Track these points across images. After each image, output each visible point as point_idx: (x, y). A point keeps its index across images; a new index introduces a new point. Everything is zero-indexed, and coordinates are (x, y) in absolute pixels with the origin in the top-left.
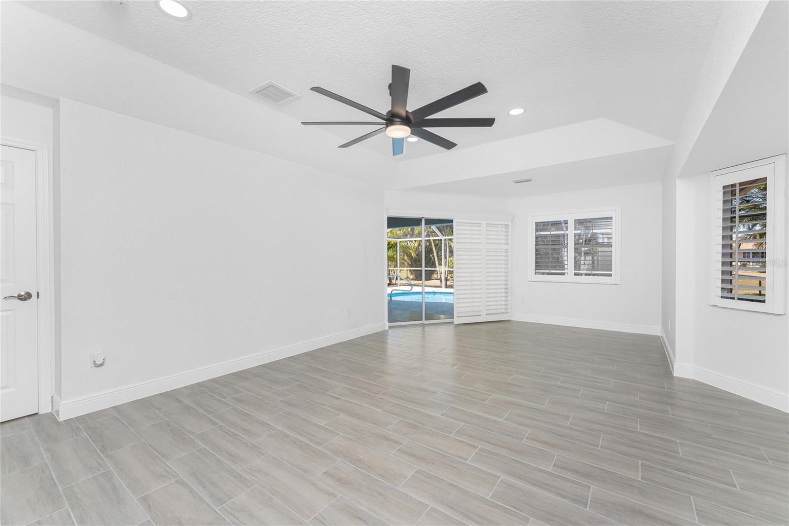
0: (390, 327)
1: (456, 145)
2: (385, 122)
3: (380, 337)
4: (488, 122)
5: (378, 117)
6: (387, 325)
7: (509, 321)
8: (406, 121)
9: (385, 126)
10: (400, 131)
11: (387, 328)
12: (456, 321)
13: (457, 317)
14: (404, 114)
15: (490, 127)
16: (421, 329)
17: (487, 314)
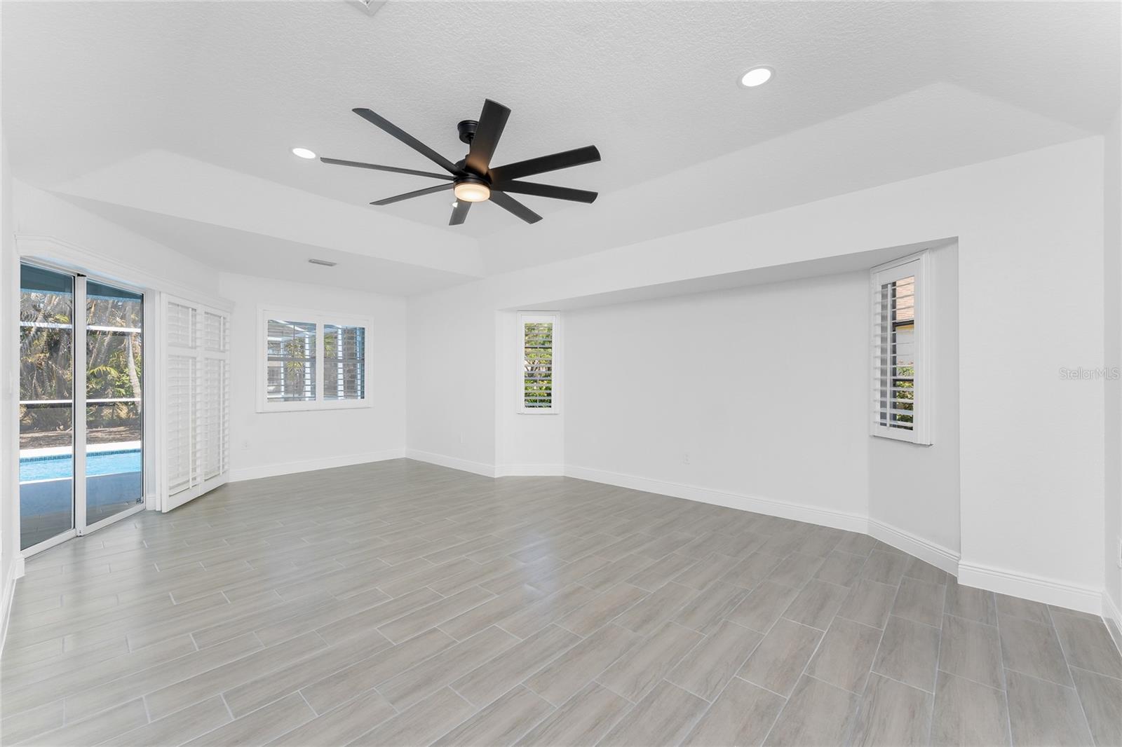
7: (225, 486)
10: (474, 193)
13: (170, 497)
17: (206, 481)
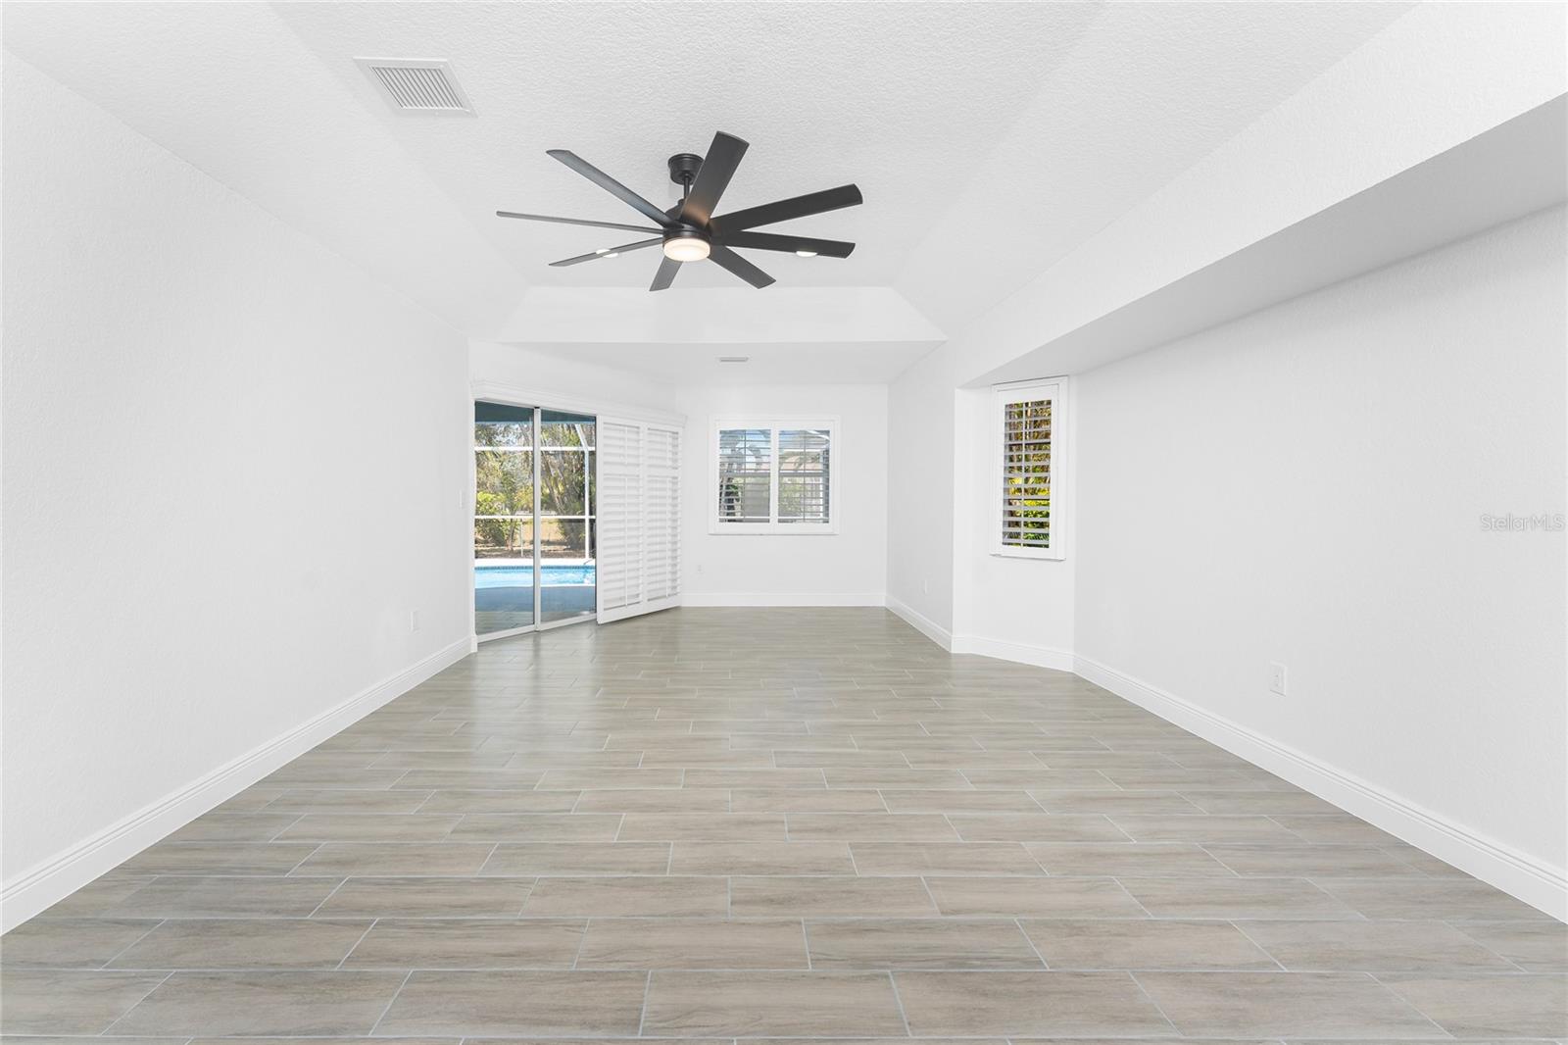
0: (480, 645)
1: (774, 281)
2: (661, 227)
3: (464, 667)
4: (842, 249)
5: (653, 219)
6: (475, 640)
7: (676, 608)
8: (703, 232)
9: (661, 236)
10: (690, 250)
11: (474, 649)
12: (603, 617)
13: (605, 609)
14: (705, 220)
15: (843, 259)
16: (529, 642)
17: (649, 600)
